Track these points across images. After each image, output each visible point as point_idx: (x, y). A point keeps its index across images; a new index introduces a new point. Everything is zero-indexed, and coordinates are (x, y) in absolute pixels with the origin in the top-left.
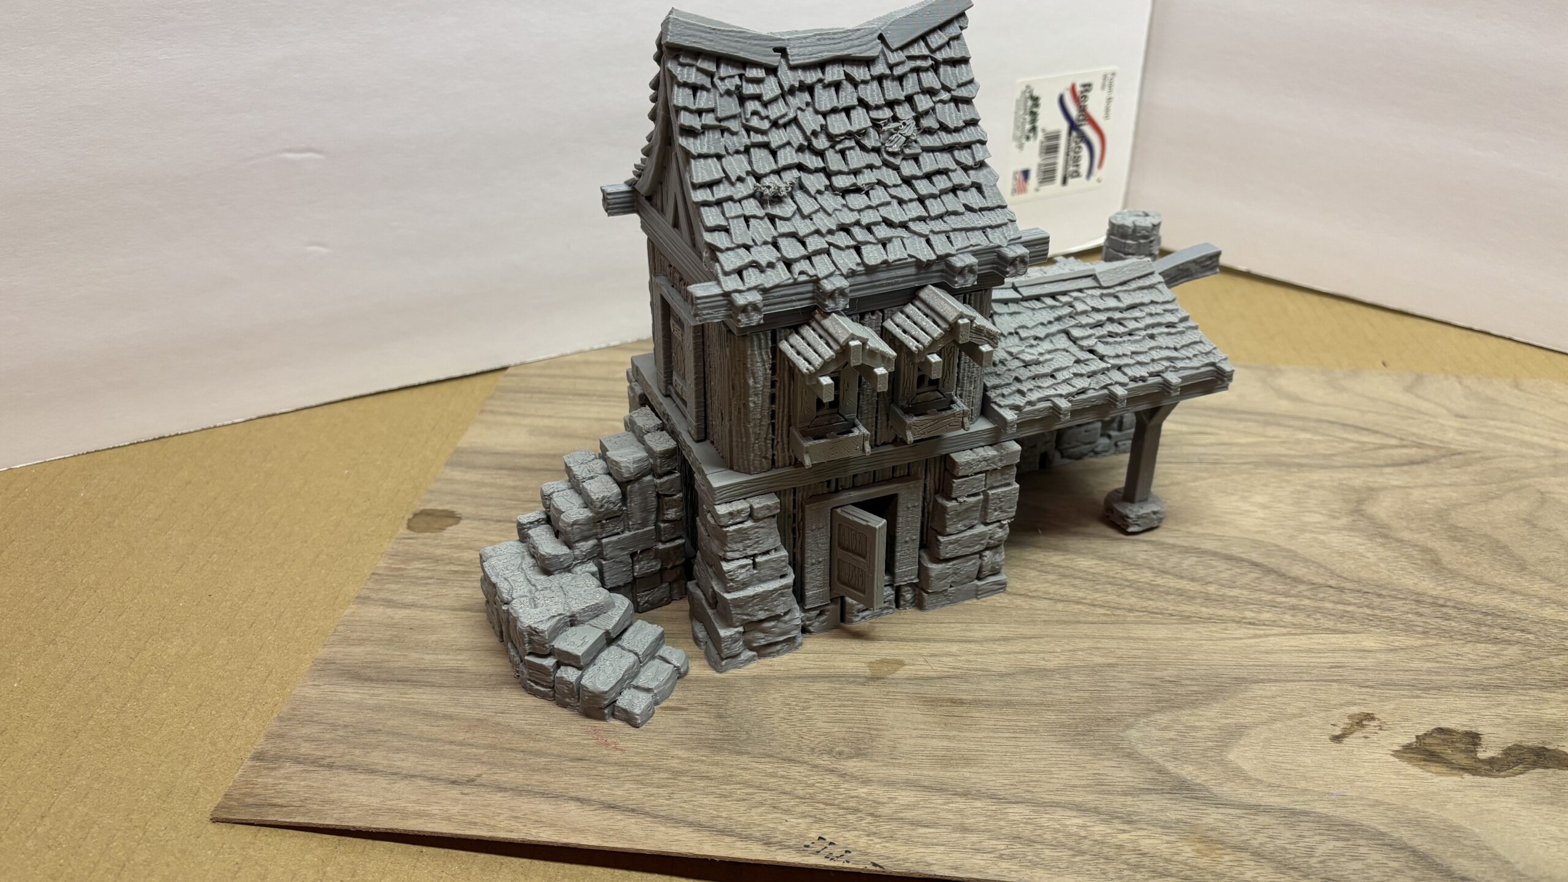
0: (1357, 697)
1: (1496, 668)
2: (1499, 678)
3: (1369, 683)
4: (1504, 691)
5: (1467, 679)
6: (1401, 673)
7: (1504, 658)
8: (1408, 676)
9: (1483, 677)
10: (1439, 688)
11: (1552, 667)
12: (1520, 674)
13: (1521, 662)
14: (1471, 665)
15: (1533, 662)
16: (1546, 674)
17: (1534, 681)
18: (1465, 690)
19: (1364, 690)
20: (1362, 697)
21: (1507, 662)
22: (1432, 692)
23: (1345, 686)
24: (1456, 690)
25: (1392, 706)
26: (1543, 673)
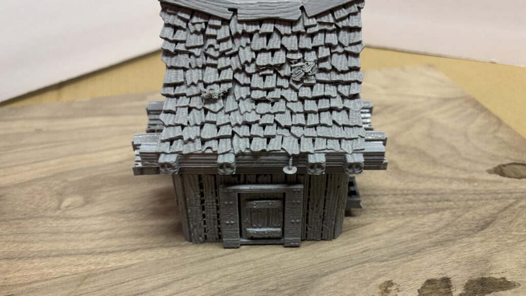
0: (381, 270)
1: (443, 228)
2: (447, 235)
3: (385, 258)
4: (451, 243)
5: (430, 240)
6: (398, 245)
7: (444, 220)
8: (402, 247)
9: (439, 236)
10: (419, 251)
11: (468, 220)
12: (454, 229)
13: (453, 221)
14: (431, 230)
15: (459, 219)
16: (467, 225)
17: (463, 232)
18: (432, 248)
19: (383, 264)
20: (383, 269)
21: (446, 223)
22: (417, 254)
23: (373, 264)
24: (428, 249)
25: (400, 271)
26: (465, 225)
